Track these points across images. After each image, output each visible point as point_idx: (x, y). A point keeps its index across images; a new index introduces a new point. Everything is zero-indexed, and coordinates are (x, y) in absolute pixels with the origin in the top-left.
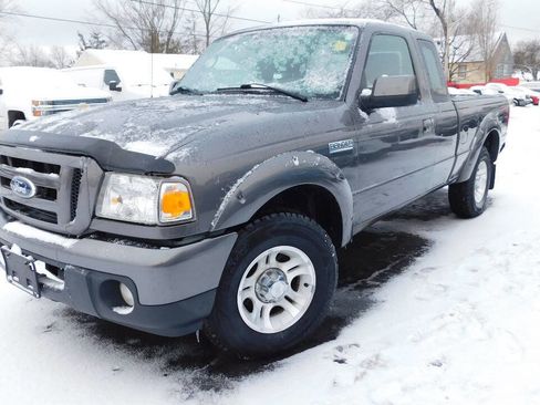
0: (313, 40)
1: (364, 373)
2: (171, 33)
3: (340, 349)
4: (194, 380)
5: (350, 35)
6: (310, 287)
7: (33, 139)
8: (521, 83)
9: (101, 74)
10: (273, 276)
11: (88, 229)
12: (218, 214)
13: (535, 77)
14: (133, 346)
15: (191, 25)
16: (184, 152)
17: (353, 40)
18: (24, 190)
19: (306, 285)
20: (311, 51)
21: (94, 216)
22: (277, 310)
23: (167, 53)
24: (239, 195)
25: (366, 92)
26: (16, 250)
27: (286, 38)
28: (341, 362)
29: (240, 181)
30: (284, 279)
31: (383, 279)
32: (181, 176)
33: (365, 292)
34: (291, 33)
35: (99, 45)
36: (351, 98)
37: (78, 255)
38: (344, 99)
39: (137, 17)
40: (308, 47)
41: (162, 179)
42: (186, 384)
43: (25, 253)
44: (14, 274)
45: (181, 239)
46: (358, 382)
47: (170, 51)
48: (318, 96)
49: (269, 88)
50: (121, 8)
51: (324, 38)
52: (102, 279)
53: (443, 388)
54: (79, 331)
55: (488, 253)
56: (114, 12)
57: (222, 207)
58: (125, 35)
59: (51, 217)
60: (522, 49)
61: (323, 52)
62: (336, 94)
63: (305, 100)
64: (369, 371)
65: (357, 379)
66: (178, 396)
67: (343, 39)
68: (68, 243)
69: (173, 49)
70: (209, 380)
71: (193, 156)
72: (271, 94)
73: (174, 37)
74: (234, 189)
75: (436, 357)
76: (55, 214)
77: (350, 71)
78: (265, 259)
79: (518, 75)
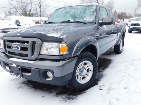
0: (85, 9)
1: (109, 92)
2: (30, 11)
3: (100, 87)
4: (65, 97)
5: (94, 7)
6: (92, 71)
7: (18, 34)
8: (120, 22)
9: (15, 22)
10: (83, 69)
11: (37, 58)
12: (73, 52)
13: (123, 21)
14: (45, 90)
15: (36, 9)
16: (64, 36)
17: (95, 9)
18: (16, 49)
19: (91, 71)
20: (85, 12)
21: (39, 54)
22: (84, 78)
23: (29, 16)
24: (78, 47)
25: (100, 22)
26: (14, 65)
27: (77, 8)
28: (101, 90)
29: (78, 43)
30: (86, 69)
31: (104, 69)
32: (64, 42)
33: (101, 73)
34: (78, 7)
35: (11, 14)
36: (97, 23)
37: (35, 65)
38: (95, 23)
39: (21, 7)
40: (84, 10)
41: (60, 43)
42: (63, 98)
43: (17, 66)
44: (13, 72)
45: (64, 59)
46: (108, 94)
47: (30, 16)
48: (89, 23)
49: (76, 21)
50: (16, 4)
51: (87, 8)
52: (43, 71)
53: (129, 93)
54: (28, 88)
55: (127, 62)
56: (14, 6)
57: (74, 50)
58: (18, 12)
59: (26, 55)
60: (120, 14)
61: (88, 12)
62: (93, 22)
63: (86, 24)
64: (110, 91)
65: (107, 93)
66: (63, 102)
67: (92, 8)
68: (32, 62)
69: (31, 15)
70: (69, 97)
71: (67, 37)
72: (76, 22)
73: (31, 12)
74: (76, 45)
75: (125, 86)
76: (27, 54)
77: (96, 16)
78: (81, 64)
79: (119, 20)
